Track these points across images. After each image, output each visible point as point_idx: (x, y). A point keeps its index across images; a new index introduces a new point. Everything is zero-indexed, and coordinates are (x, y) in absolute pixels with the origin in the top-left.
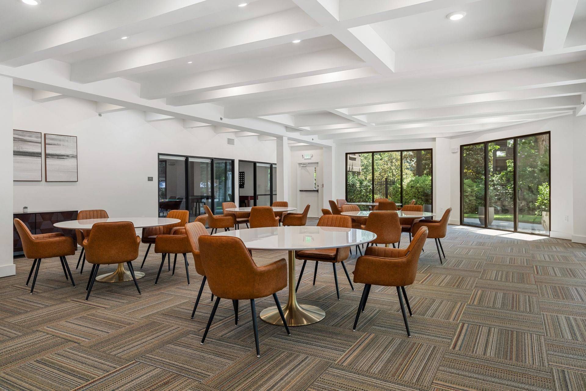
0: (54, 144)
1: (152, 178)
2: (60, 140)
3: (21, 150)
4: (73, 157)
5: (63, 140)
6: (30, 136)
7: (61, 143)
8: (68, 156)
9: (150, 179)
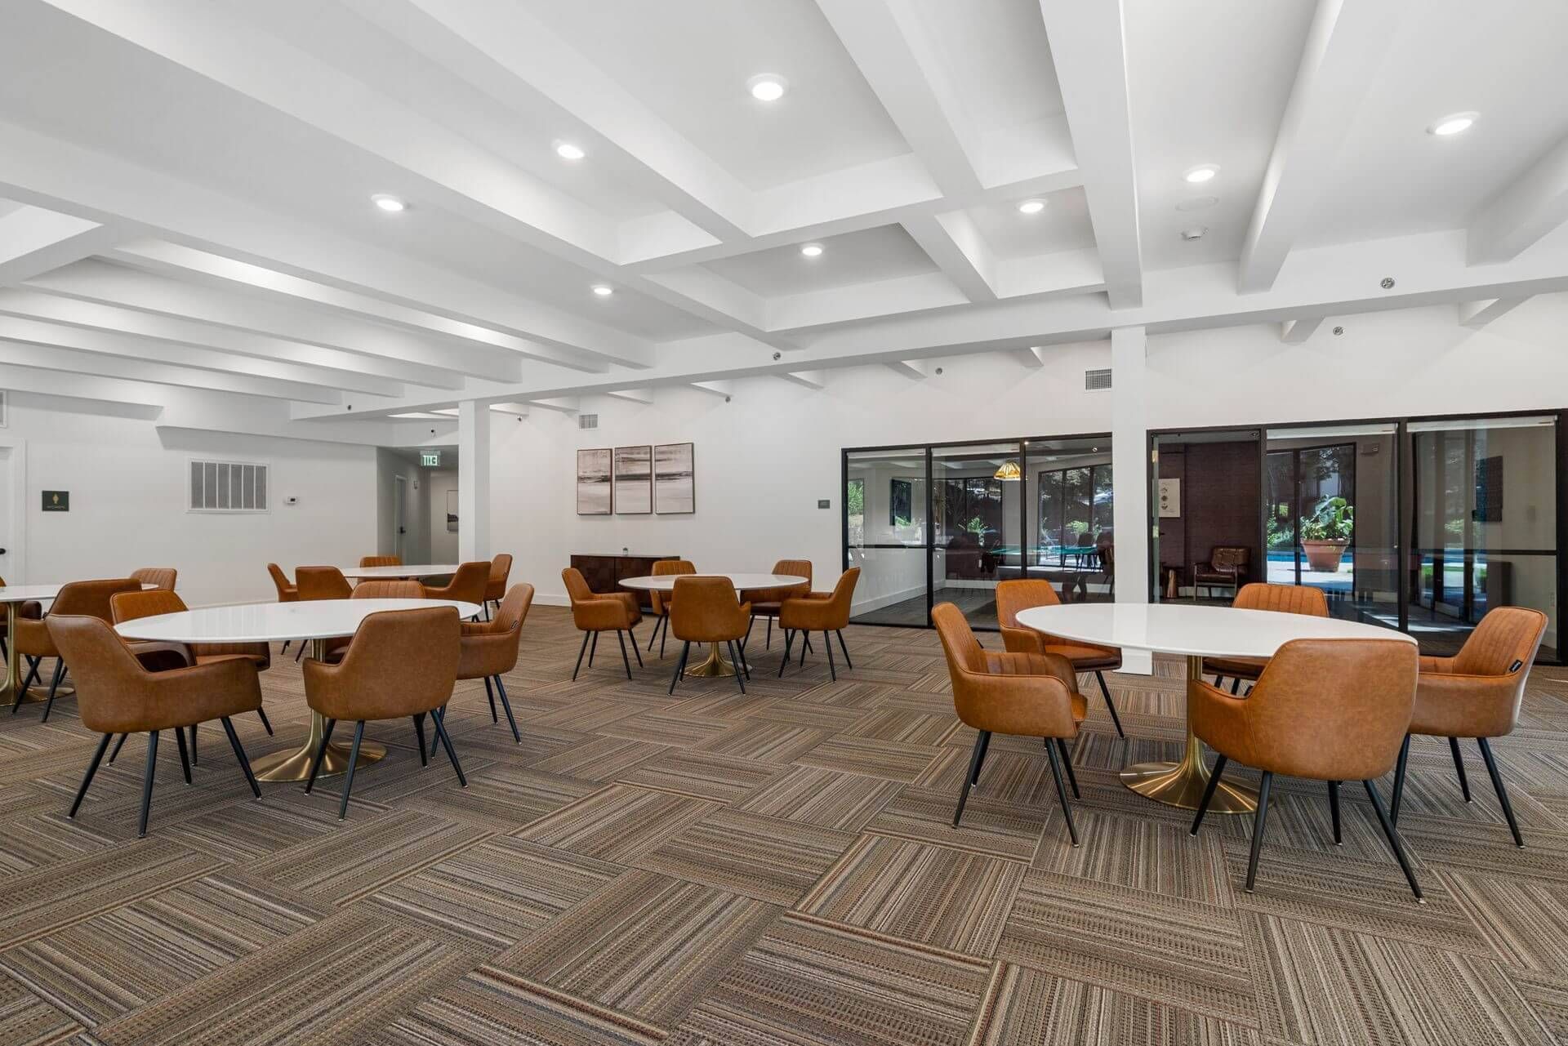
0: (665, 460)
1: (828, 501)
2: (671, 453)
3: (630, 473)
4: (687, 475)
5: (675, 452)
6: (639, 453)
7: (672, 456)
8: (680, 475)
9: (824, 504)
